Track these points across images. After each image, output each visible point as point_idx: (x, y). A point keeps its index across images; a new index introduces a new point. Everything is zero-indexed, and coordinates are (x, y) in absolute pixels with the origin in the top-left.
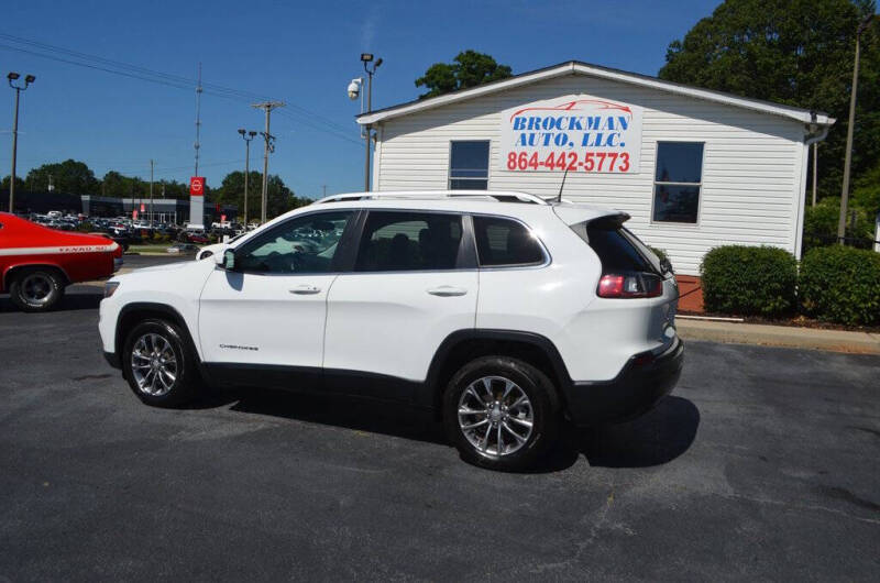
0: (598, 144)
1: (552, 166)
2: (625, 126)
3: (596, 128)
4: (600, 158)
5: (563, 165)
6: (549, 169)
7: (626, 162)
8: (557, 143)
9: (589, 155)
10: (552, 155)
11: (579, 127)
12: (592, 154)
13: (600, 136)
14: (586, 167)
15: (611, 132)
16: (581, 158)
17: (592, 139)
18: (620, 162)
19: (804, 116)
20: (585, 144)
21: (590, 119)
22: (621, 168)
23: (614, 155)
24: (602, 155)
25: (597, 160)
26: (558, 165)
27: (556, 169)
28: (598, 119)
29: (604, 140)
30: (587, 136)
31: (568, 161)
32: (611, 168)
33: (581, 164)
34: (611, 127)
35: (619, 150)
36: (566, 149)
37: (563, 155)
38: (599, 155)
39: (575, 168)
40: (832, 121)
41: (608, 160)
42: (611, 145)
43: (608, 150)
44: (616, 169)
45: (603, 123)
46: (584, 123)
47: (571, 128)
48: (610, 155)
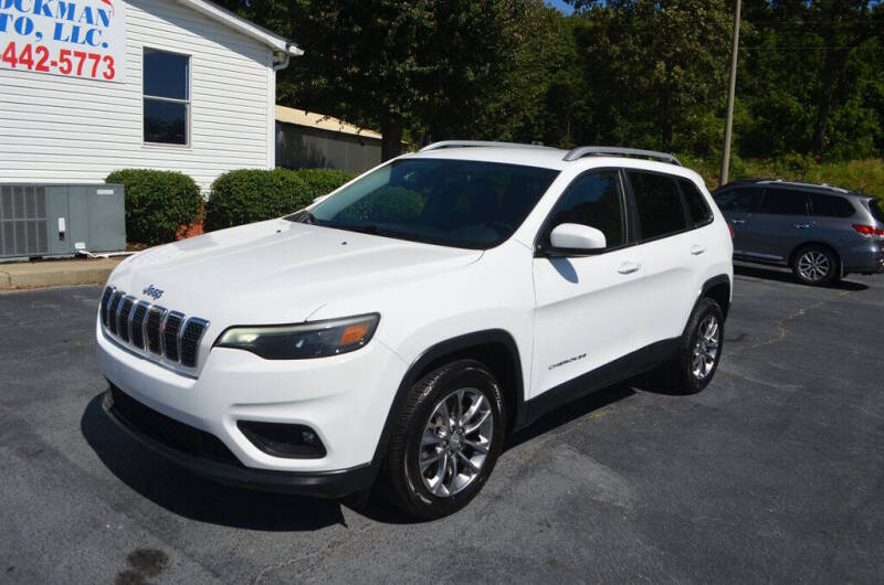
0: (75, 39)
1: (13, 61)
2: (106, 22)
3: (71, 17)
4: (79, 59)
5: (30, 63)
6: (9, 65)
7: (110, 67)
8: (18, 28)
9: (64, 52)
10: (12, 46)
11: (48, 13)
12: (69, 53)
13: (76, 30)
14: (61, 69)
15: (90, 27)
16: (54, 56)
17: (67, 32)
18: (103, 67)
19: (280, 44)
20: (57, 36)
21: (62, 5)
22: (105, 74)
23: (97, 57)
24: (82, 55)
25: (75, 61)
26: (22, 61)
27: (18, 66)
28: (72, 7)
29: (82, 36)
30: (59, 27)
31: (37, 58)
32: (94, 75)
33: (54, 64)
34: (90, 21)
35: (103, 52)
36: (31, 39)
37: (28, 48)
38: (77, 54)
39: (46, 69)
40: (302, 53)
41: (89, 63)
42: (91, 43)
43: (87, 49)
44: (99, 75)
45: (79, 12)
46: (54, 7)
47: (37, 11)
48: (92, 56)
